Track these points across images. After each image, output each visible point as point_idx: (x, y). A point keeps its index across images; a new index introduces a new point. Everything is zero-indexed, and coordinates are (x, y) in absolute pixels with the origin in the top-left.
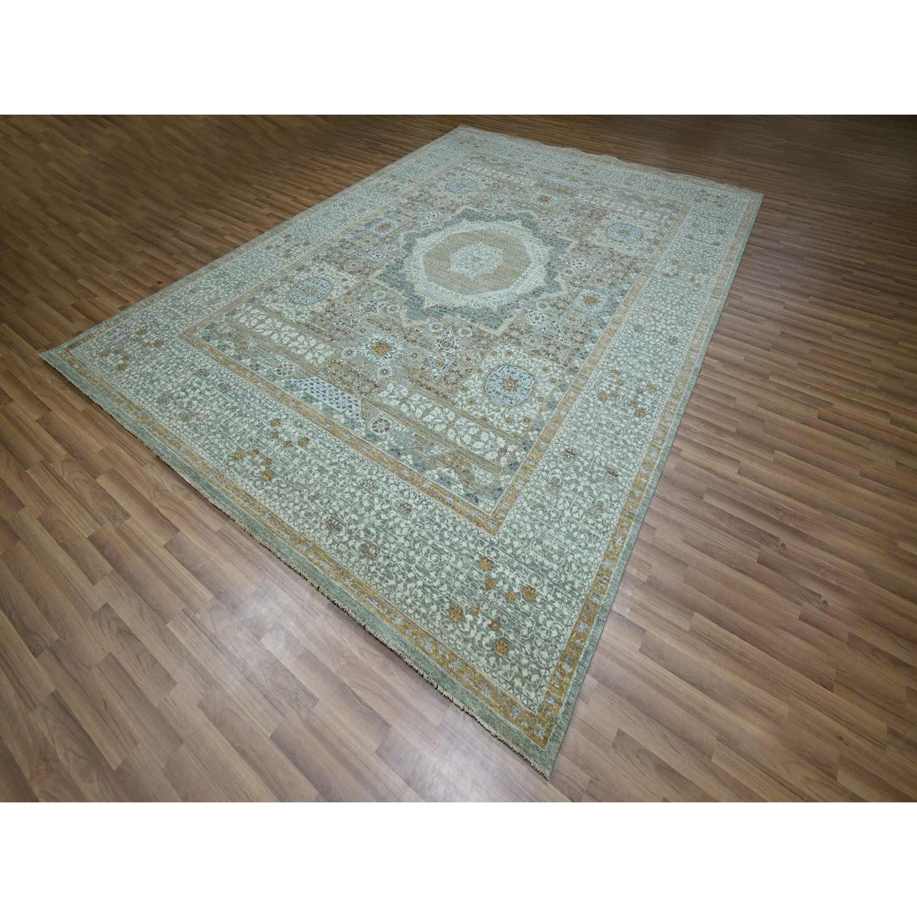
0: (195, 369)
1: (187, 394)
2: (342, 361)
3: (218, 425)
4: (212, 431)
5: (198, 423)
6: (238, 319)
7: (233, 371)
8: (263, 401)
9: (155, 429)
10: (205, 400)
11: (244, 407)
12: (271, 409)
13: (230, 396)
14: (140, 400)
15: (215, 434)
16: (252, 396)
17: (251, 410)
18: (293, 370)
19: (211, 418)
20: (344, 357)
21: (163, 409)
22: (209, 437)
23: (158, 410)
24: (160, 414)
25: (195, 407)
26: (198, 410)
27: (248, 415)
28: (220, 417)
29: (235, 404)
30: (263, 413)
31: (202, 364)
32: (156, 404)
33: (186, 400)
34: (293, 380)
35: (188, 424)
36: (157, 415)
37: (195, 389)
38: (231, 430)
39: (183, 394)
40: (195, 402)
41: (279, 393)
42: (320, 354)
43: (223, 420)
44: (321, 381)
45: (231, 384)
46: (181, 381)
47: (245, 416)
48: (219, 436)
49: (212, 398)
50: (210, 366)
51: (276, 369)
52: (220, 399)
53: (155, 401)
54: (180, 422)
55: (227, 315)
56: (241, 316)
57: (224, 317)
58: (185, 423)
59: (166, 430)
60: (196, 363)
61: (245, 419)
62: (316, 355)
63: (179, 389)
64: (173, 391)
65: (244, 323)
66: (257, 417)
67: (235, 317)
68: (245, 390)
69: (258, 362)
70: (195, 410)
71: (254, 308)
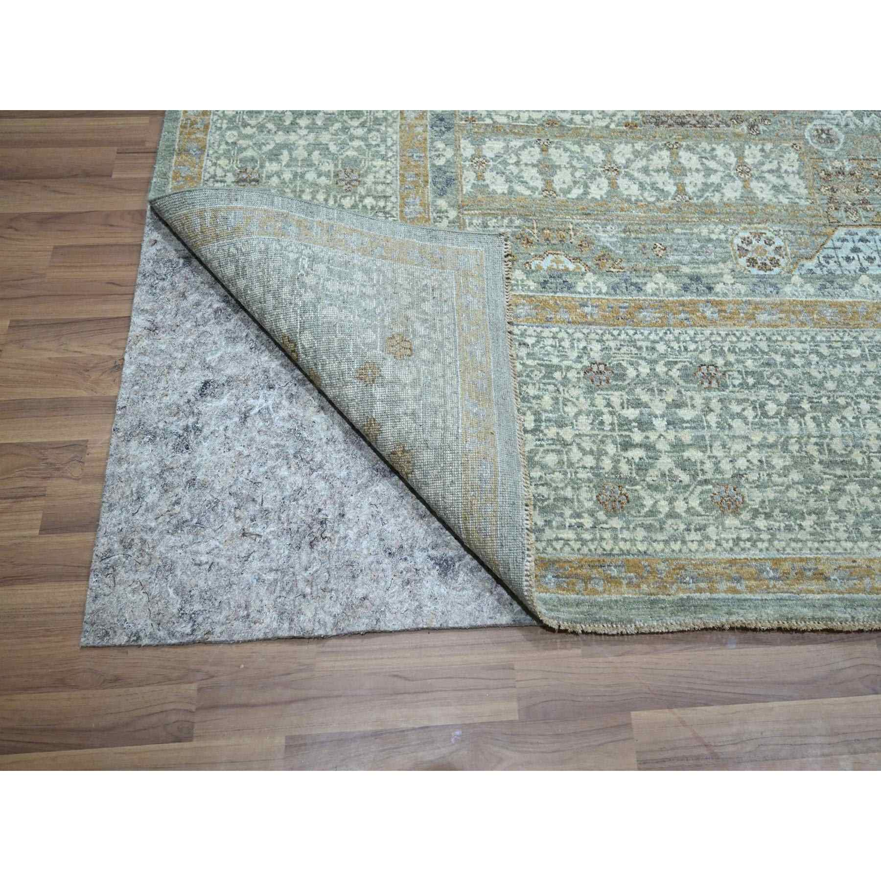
0: (572, 375)
1: (648, 447)
2: (837, 164)
3: (817, 467)
4: (826, 487)
5: (770, 494)
6: (481, 187)
7: (663, 323)
8: (824, 350)
9: (709, 578)
10: (706, 433)
11: (809, 391)
12: (863, 356)
13: (743, 385)
14: (567, 542)
15: (839, 490)
16: (788, 355)
17: (830, 385)
18: (778, 242)
19: (778, 462)
20: (830, 153)
21: (649, 521)
22: (842, 504)
23: (641, 533)
24: (660, 537)
25: (709, 466)
26: (725, 465)
27: (842, 401)
28: (794, 448)
29: (784, 397)
30: (862, 377)
31: (574, 355)
32: (616, 523)
33: (665, 462)
34: (810, 264)
35: (756, 513)
36: (659, 547)
37: (644, 425)
38: (858, 457)
39: (636, 454)
40: (694, 454)
41: (829, 313)
42: (776, 172)
43: (813, 450)
44: (862, 232)
45: (706, 358)
46: (584, 424)
47: (838, 408)
48: (853, 488)
49: (712, 419)
50: (597, 347)
51: (743, 261)
52: (735, 408)
53: (601, 516)
54: (731, 521)
55: (442, 194)
56: (480, 177)
57: (442, 203)
58: (745, 515)
59: (732, 562)
60: (555, 361)
61: (849, 414)
62: (773, 179)
63: (611, 449)
64: (607, 464)
65: (511, 191)
66: (861, 391)
67: (467, 188)
68: (752, 351)
69: (686, 270)
70: (718, 470)
71: (478, 142)
